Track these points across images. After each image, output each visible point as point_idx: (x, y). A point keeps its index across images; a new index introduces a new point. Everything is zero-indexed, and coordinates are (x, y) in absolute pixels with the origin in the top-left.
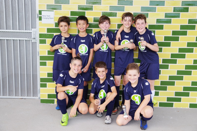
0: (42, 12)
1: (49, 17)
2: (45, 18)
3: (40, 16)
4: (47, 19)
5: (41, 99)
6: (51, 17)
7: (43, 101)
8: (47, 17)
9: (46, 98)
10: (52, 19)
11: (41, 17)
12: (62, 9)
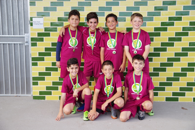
0: (33, 18)
4: (38, 25)
6: (41, 23)
7: (35, 98)
9: (38, 95)
11: (32, 23)
12: (50, 16)
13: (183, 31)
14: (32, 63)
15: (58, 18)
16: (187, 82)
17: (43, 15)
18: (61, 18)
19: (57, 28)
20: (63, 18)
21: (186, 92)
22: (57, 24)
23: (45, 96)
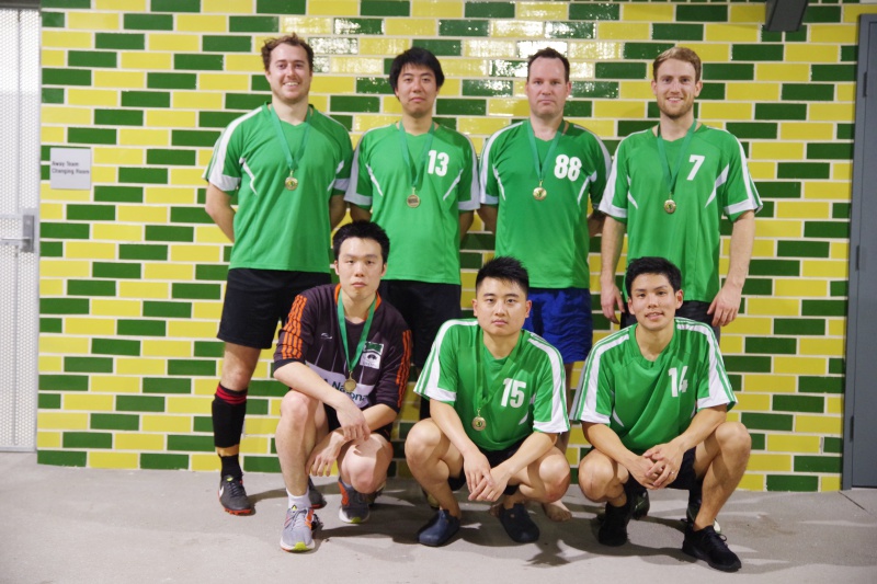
0: (52, 150)
1: (72, 169)
2: (60, 171)
3: (45, 163)
4: (70, 174)
5: (40, 449)
6: (81, 168)
7: (46, 458)
8: (66, 167)
9: (59, 447)
10: (85, 175)
11: (48, 167)
12: (118, 141)
14: (42, 320)
15: (150, 152)
18: (160, 150)
19: (142, 189)
20: (169, 153)
22: (145, 172)
23: (85, 453)
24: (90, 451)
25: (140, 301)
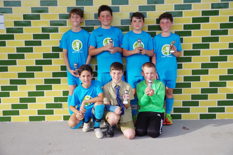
9: (2, 116)
12: (13, 12)
13: (184, 29)
15: (24, 15)
16: (192, 95)
17: (3, 12)
18: (27, 15)
19: (22, 28)
20: (31, 15)
21: (191, 107)
22: (23, 23)
23: (11, 117)
24: (12, 116)
25: (25, 66)
